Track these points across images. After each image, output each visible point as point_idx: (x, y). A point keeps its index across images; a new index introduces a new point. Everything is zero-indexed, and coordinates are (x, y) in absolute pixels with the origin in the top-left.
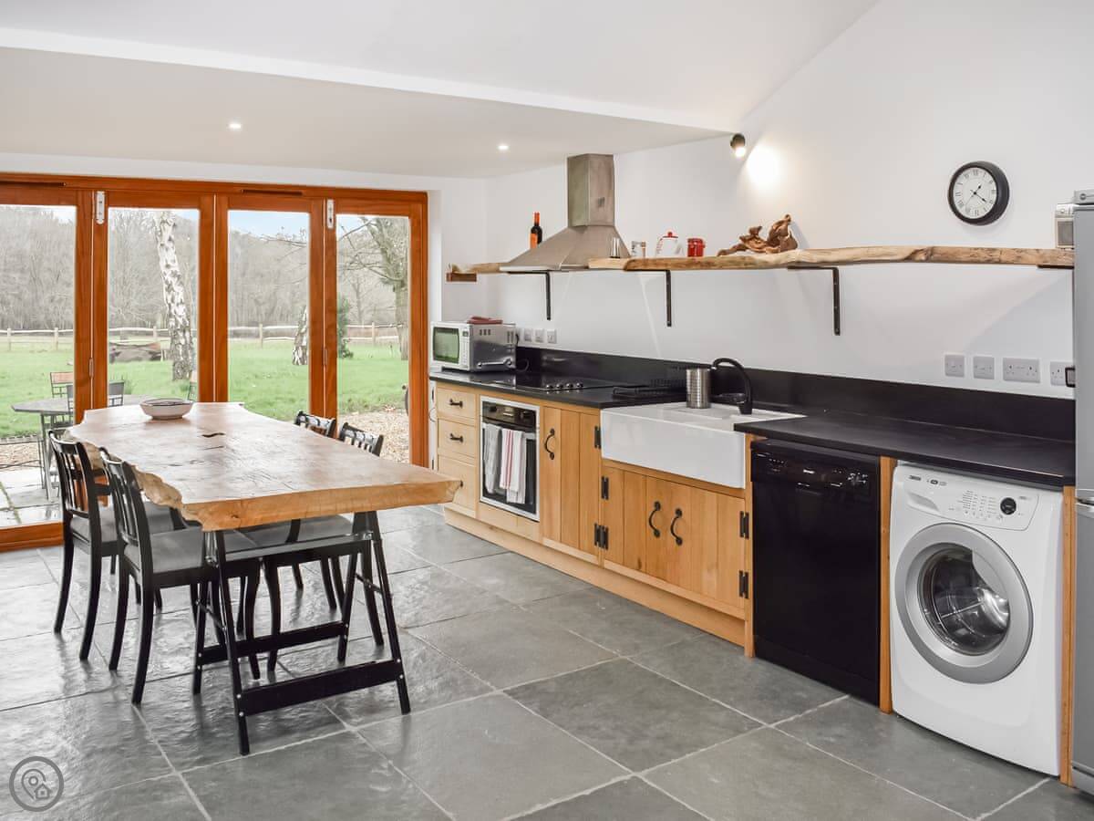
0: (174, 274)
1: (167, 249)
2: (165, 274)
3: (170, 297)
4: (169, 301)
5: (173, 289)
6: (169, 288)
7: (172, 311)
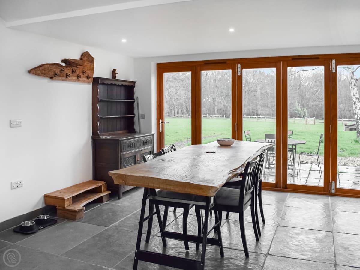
0: (357, 98)
1: (354, 89)
2: (353, 98)
3: (355, 107)
4: (355, 108)
5: (356, 104)
6: (355, 103)
7: (356, 112)
